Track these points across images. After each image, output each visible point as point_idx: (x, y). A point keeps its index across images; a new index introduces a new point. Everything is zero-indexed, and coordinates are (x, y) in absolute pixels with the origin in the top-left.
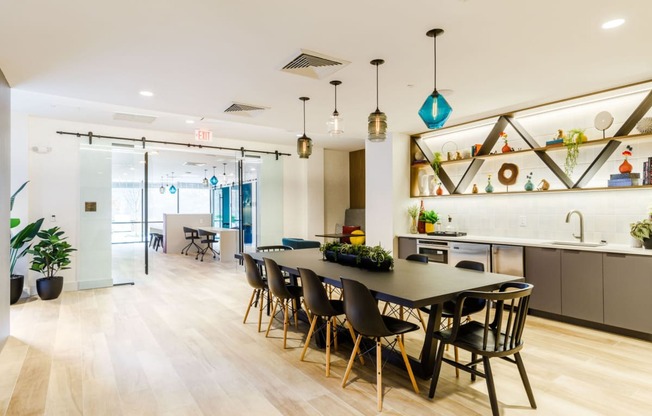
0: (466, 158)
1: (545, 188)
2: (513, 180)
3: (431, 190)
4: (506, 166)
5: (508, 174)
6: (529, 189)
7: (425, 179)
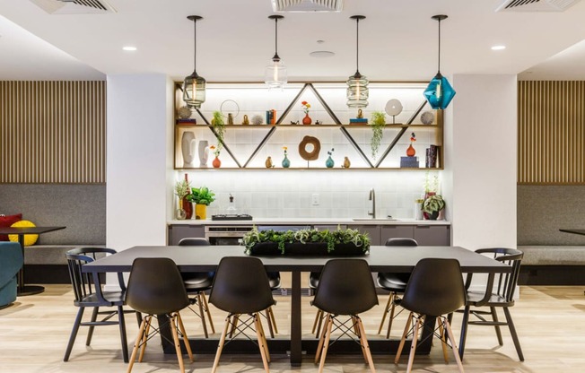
0: (258, 124)
1: (347, 167)
2: (314, 156)
3: (204, 160)
4: (307, 140)
5: (310, 148)
6: (330, 166)
7: (194, 144)
